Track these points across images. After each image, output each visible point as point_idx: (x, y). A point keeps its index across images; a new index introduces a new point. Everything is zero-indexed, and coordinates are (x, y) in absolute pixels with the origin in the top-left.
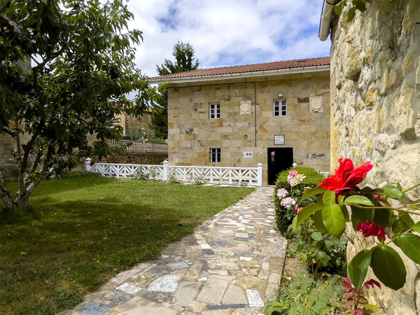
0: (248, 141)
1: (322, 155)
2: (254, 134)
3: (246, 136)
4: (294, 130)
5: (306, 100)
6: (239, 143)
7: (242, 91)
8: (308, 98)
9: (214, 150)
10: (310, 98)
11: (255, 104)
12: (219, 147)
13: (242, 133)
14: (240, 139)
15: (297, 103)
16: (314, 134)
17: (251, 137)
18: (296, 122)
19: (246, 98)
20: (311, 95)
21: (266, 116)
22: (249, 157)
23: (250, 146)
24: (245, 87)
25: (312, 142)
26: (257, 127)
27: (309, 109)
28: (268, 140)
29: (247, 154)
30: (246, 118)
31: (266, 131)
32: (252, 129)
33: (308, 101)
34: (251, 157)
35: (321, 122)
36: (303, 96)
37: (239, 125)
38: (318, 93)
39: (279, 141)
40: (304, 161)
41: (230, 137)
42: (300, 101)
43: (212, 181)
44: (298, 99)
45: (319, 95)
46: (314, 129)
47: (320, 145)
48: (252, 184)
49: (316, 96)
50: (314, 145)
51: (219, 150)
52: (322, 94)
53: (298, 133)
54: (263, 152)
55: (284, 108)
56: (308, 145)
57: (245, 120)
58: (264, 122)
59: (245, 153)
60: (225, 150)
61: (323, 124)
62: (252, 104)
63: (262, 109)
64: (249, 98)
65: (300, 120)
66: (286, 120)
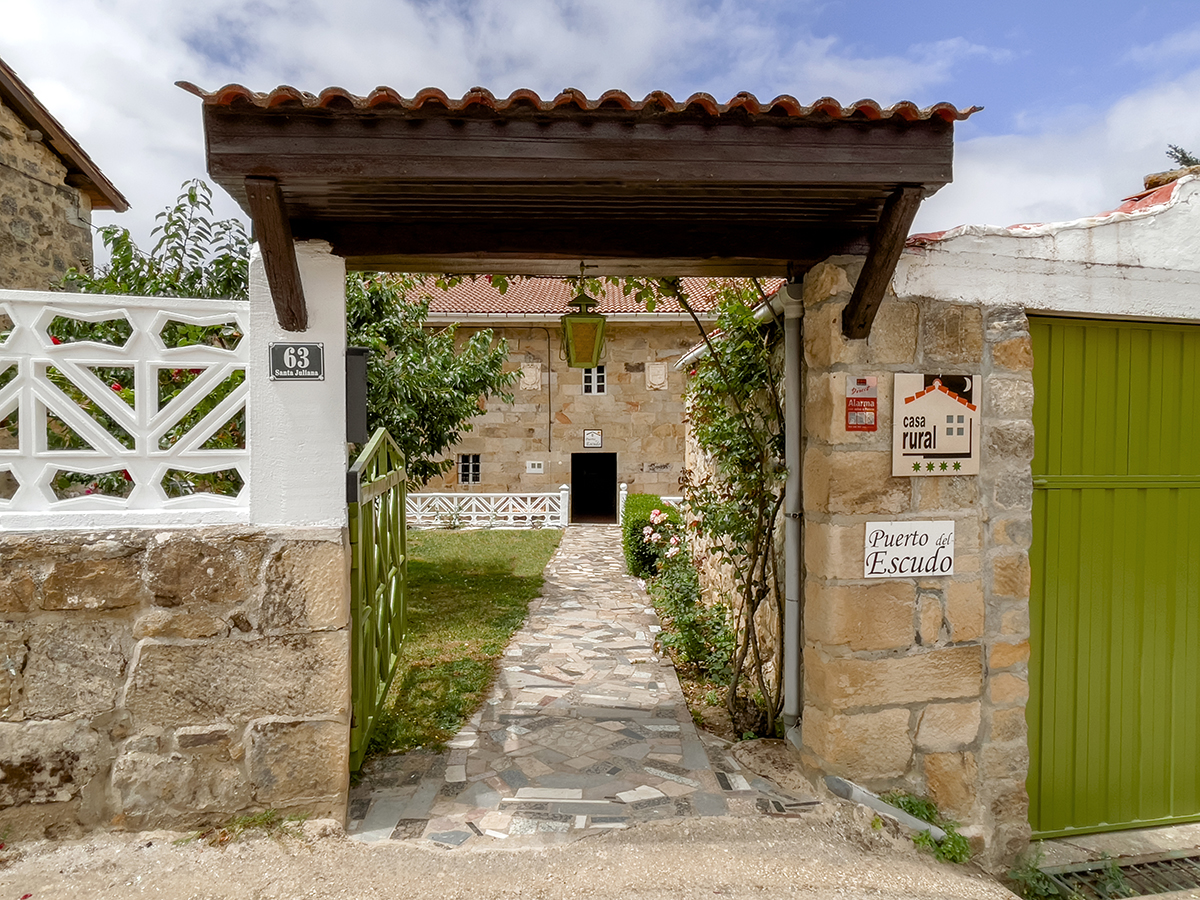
0: (534, 441)
1: (665, 466)
2: (546, 427)
3: (532, 430)
4: (618, 420)
5: (640, 367)
6: (518, 444)
7: (524, 344)
8: (643, 364)
9: (465, 458)
10: (647, 364)
11: (548, 369)
12: (477, 453)
13: (523, 425)
14: (519, 436)
15: (624, 372)
16: (652, 428)
17: (541, 432)
18: (623, 405)
19: (531, 356)
20: (649, 358)
21: (569, 393)
22: (536, 470)
23: (538, 450)
24: (529, 337)
25: (649, 444)
26: (553, 414)
27: (645, 383)
28: (572, 438)
29: (533, 466)
30: (532, 396)
31: (569, 421)
32: (543, 418)
33: (643, 370)
34: (541, 471)
35: (664, 407)
36: (633, 361)
37: (518, 408)
38: (660, 356)
39: (593, 442)
40: (636, 477)
41: (501, 432)
42: (629, 368)
43: (474, 521)
44: (626, 364)
45: (662, 360)
46: (652, 420)
47: (662, 447)
48: (550, 522)
49: (657, 361)
50: (652, 448)
51: (476, 458)
52: (667, 359)
53: (625, 427)
54: (564, 462)
55: (601, 379)
56: (643, 448)
57: (531, 400)
58: (566, 405)
59: (529, 464)
60: (490, 458)
61: (668, 410)
62: (543, 369)
63: (562, 380)
64: (537, 359)
65: (629, 403)
66: (605, 400)
